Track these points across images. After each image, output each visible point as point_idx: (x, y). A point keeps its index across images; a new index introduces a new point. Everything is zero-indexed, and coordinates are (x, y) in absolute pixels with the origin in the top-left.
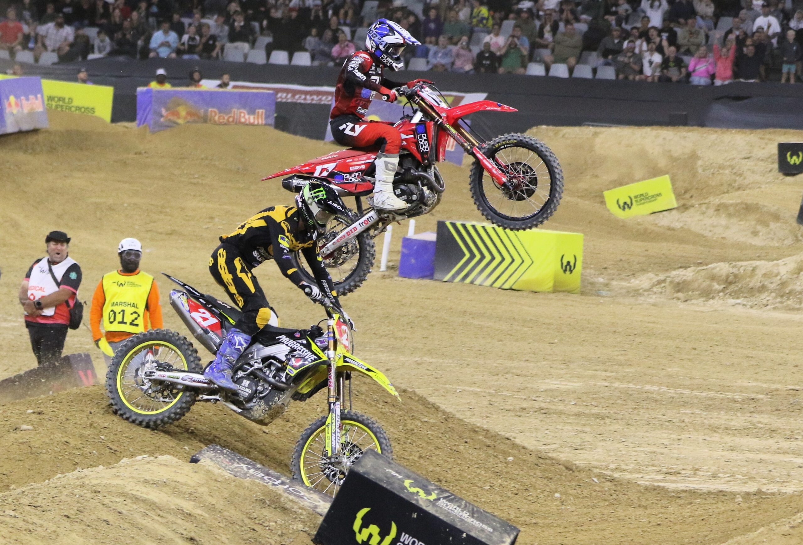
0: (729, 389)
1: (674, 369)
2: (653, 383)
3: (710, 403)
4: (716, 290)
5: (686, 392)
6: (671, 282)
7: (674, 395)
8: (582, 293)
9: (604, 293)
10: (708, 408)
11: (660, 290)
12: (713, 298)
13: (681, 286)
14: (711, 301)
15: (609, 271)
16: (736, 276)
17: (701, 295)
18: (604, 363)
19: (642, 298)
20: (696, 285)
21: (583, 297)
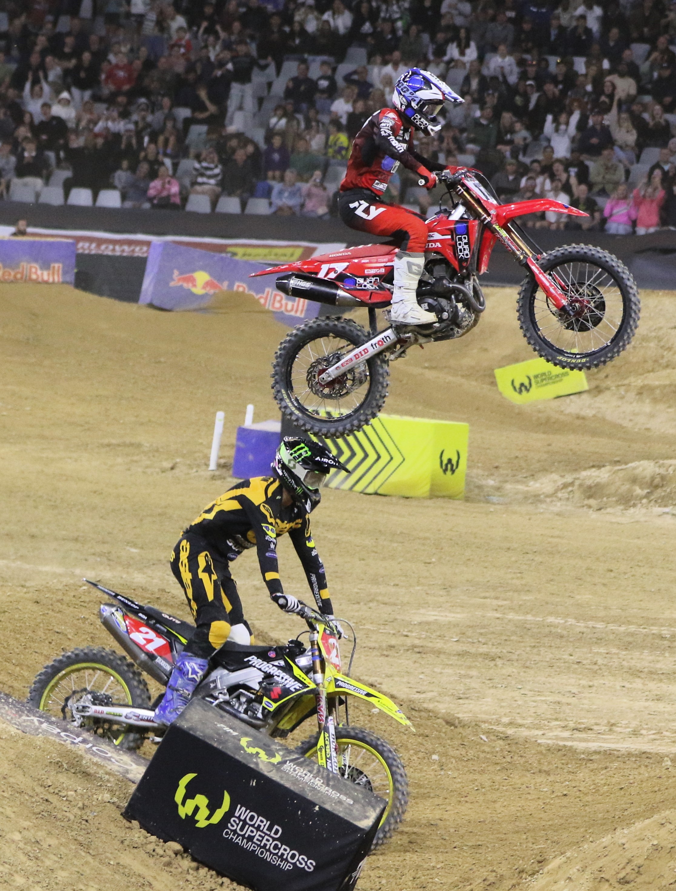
0: (654, 622)
1: (584, 597)
2: (556, 614)
3: (630, 639)
4: (637, 496)
5: (600, 625)
6: (580, 485)
7: (585, 630)
8: (467, 499)
9: (495, 499)
10: (628, 646)
11: (566, 495)
12: (634, 505)
13: (593, 490)
14: (632, 510)
15: (502, 471)
16: (663, 478)
17: (618, 502)
18: (494, 588)
19: (544, 506)
20: (613, 489)
21: (468, 504)
